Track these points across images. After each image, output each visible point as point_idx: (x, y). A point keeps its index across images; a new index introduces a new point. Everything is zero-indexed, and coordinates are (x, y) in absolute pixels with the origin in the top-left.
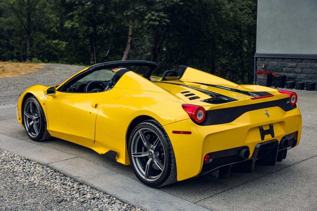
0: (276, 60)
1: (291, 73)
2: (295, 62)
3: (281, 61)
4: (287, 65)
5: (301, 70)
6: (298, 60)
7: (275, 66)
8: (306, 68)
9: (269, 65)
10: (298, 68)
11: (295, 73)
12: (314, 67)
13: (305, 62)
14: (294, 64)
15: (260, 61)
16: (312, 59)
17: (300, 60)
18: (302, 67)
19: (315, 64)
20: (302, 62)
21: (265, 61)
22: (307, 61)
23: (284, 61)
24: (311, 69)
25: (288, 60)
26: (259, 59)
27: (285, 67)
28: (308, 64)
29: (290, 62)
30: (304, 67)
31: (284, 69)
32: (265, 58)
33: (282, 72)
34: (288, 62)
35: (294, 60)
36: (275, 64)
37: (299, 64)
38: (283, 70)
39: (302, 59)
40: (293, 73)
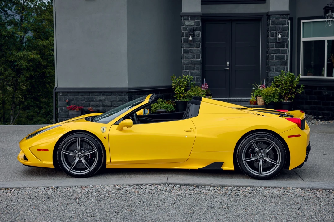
0: (81, 94)
1: (100, 107)
2: (103, 95)
3: (88, 95)
4: (95, 99)
5: (111, 103)
6: (107, 94)
7: (80, 101)
8: (116, 101)
9: (73, 100)
10: (107, 101)
11: (105, 107)
12: (124, 100)
13: (115, 95)
14: (103, 98)
15: (62, 96)
16: (122, 92)
17: (110, 94)
18: (111, 101)
19: (125, 96)
20: (111, 95)
21: (68, 95)
22: (118, 94)
23: (90, 95)
24: (122, 102)
25: (96, 94)
26: (61, 94)
27: (93, 101)
28: (117, 97)
29: (99, 95)
30: (114, 100)
31: (92, 103)
32: (68, 92)
33: (89, 107)
34: (96, 95)
35: (103, 93)
36: (80, 98)
37: (107, 97)
38: (90, 105)
39: (111, 92)
40: (102, 107)
